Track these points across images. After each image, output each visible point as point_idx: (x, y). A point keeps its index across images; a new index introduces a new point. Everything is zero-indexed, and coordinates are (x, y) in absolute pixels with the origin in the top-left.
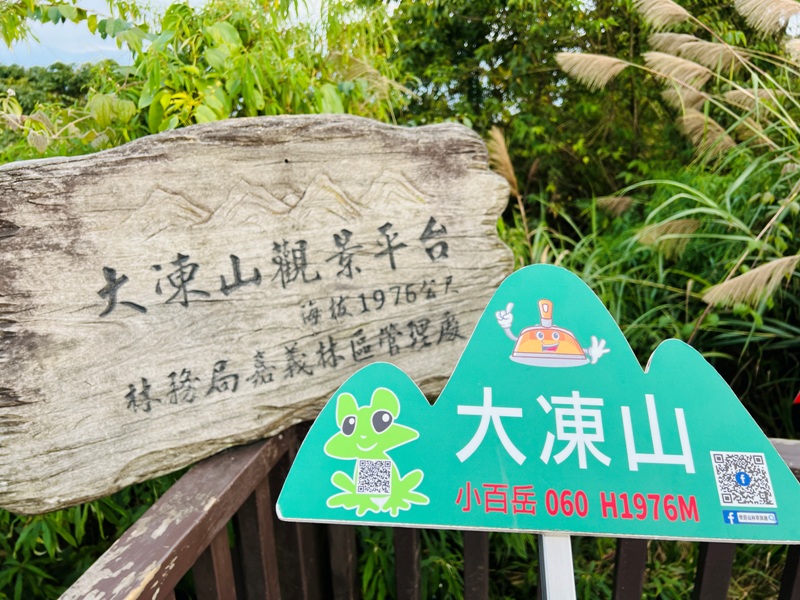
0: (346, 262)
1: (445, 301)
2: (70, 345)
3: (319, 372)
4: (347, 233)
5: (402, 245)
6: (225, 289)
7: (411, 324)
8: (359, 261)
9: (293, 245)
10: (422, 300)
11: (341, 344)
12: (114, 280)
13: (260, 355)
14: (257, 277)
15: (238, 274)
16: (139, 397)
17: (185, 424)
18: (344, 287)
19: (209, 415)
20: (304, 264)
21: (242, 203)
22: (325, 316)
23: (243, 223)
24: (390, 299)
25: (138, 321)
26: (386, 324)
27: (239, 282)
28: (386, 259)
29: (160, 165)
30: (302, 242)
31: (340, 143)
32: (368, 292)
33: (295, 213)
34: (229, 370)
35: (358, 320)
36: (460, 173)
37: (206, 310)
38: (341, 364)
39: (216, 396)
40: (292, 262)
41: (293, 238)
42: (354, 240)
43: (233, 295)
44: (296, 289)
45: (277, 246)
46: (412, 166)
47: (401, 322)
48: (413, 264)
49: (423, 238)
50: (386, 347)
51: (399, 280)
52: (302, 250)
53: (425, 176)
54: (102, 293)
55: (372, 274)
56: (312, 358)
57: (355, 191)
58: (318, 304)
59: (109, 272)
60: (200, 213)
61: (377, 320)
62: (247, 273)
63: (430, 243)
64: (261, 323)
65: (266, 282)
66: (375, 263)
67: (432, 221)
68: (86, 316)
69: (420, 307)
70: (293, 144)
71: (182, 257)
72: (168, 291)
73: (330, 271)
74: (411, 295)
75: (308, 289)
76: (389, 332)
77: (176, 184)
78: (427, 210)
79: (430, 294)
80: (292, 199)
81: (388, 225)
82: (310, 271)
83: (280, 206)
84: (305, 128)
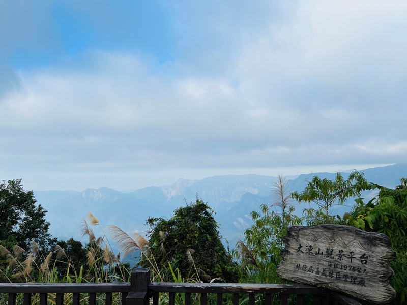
0: (340, 257)
1: (363, 275)
2: (292, 254)
3: (328, 277)
4: (342, 251)
5: (355, 258)
6: (316, 254)
7: (352, 277)
8: (343, 257)
9: (330, 250)
10: (356, 272)
11: (334, 274)
12: (301, 247)
13: (318, 268)
14: (322, 254)
15: (319, 252)
16: (298, 267)
17: (303, 275)
18: (338, 262)
19: (307, 275)
20: (332, 254)
21: (323, 239)
22: (333, 266)
23: (323, 243)
24: (348, 269)
25: (302, 254)
26: (345, 274)
27: (319, 253)
28: (350, 260)
29: (312, 230)
30: (332, 250)
31: (346, 232)
32: (343, 265)
33: (333, 244)
34: (312, 269)
35: (340, 270)
36: (376, 245)
37: (312, 256)
38: (333, 278)
39: (309, 272)
40: (329, 253)
41: (331, 248)
42: (343, 253)
43: (317, 255)
44: (328, 259)
45: (327, 249)
46: (362, 241)
47: (349, 275)
48: (356, 262)
49: (361, 258)
50: (344, 279)
51: (352, 265)
52: (332, 251)
53: (365, 244)
54: (298, 248)
55: (345, 261)
56: (328, 274)
57: (347, 243)
58: (332, 263)
59: (300, 245)
60: (316, 240)
61: (344, 272)
62: (321, 252)
63: (363, 259)
64: (320, 262)
65: (323, 255)
66: (347, 259)
67: (365, 254)
68: (295, 250)
69: (355, 274)
70: (336, 230)
71: (311, 246)
72: (308, 251)
73: (337, 257)
74: (354, 270)
75: (331, 259)
76: (346, 276)
77: (314, 233)
78: (364, 251)
79: (359, 272)
80: (333, 241)
81: (352, 252)
82: (332, 256)
83: (330, 241)
84: (340, 228)
